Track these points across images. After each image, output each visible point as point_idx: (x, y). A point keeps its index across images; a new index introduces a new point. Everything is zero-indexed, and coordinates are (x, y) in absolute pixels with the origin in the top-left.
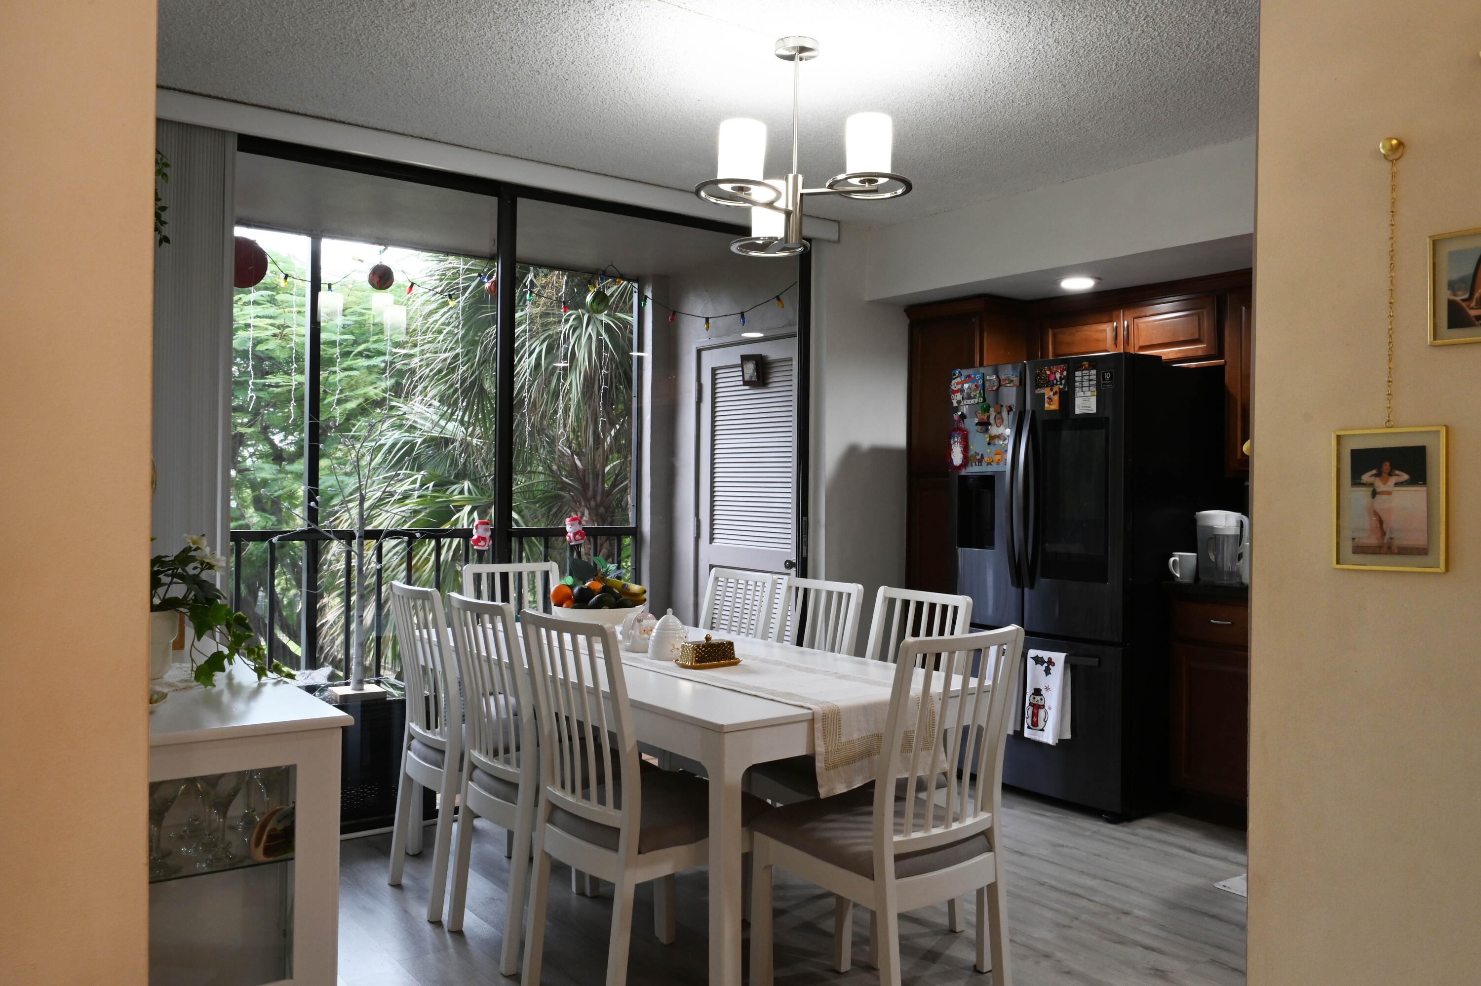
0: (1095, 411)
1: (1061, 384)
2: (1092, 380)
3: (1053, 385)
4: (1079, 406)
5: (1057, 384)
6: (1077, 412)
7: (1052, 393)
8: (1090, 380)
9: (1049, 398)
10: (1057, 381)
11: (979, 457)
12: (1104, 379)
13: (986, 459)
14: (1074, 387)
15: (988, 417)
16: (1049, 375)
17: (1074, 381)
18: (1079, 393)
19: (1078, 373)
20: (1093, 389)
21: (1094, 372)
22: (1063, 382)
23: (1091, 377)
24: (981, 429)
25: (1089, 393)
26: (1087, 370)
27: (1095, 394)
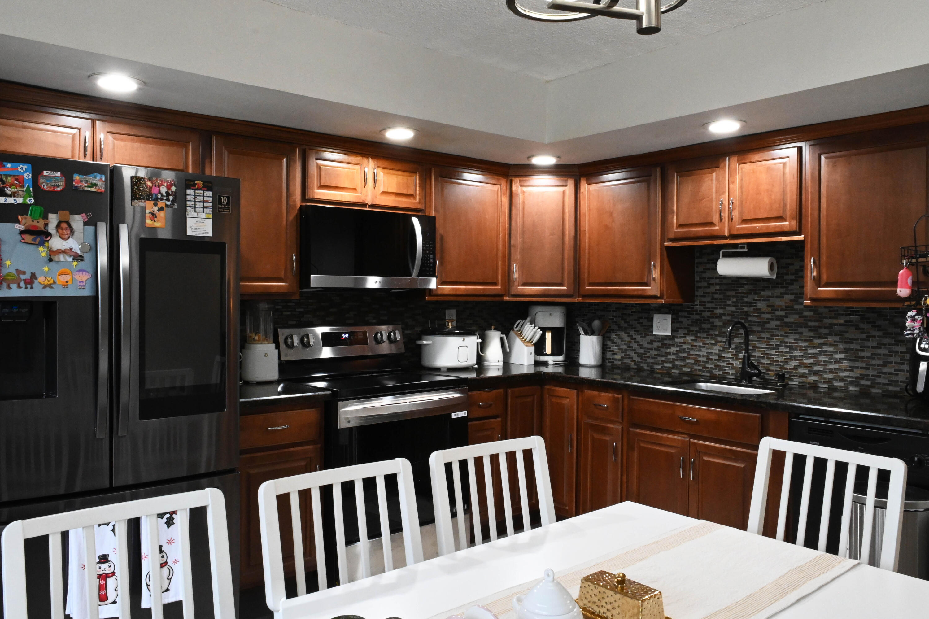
0: (210, 235)
1: (168, 200)
2: (207, 202)
3: (156, 199)
4: (191, 227)
5: (161, 199)
6: (189, 233)
7: (156, 209)
8: (204, 202)
9: (153, 214)
10: (162, 195)
11: (28, 276)
12: (220, 203)
13: (41, 279)
14: (186, 206)
15: (46, 225)
16: (151, 188)
17: (186, 200)
18: (190, 212)
19: (189, 192)
20: (209, 211)
21: (209, 194)
22: (171, 198)
23: (206, 199)
24: (34, 240)
25: (204, 215)
26: (200, 189)
27: (211, 216)
